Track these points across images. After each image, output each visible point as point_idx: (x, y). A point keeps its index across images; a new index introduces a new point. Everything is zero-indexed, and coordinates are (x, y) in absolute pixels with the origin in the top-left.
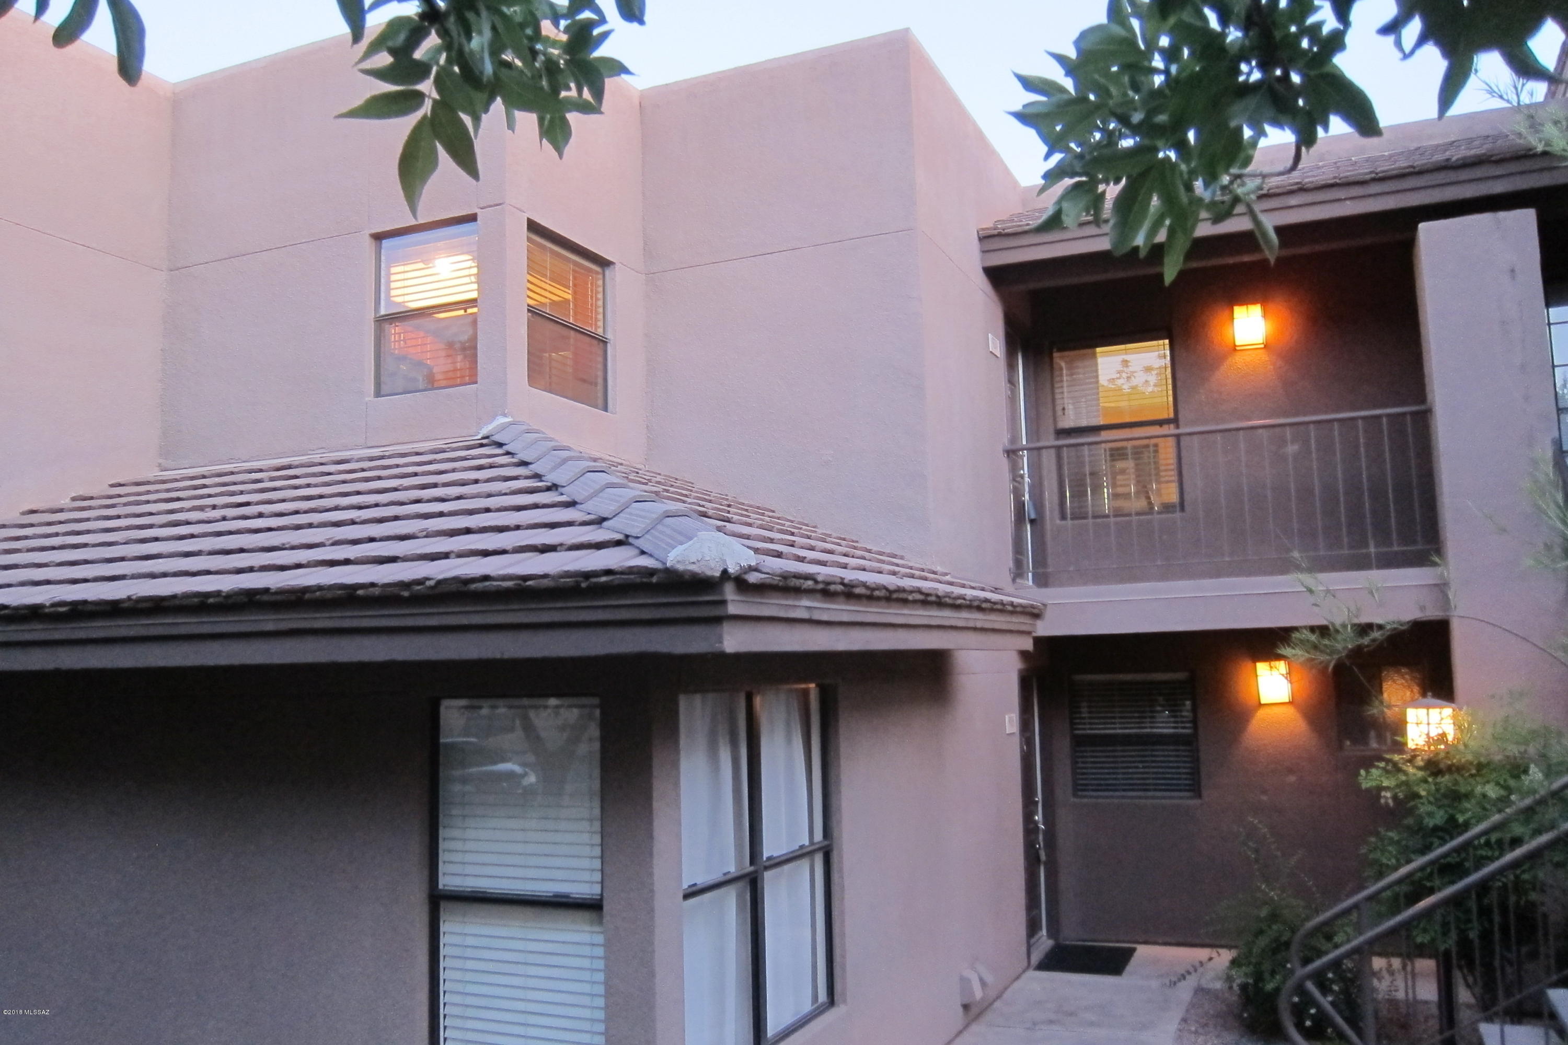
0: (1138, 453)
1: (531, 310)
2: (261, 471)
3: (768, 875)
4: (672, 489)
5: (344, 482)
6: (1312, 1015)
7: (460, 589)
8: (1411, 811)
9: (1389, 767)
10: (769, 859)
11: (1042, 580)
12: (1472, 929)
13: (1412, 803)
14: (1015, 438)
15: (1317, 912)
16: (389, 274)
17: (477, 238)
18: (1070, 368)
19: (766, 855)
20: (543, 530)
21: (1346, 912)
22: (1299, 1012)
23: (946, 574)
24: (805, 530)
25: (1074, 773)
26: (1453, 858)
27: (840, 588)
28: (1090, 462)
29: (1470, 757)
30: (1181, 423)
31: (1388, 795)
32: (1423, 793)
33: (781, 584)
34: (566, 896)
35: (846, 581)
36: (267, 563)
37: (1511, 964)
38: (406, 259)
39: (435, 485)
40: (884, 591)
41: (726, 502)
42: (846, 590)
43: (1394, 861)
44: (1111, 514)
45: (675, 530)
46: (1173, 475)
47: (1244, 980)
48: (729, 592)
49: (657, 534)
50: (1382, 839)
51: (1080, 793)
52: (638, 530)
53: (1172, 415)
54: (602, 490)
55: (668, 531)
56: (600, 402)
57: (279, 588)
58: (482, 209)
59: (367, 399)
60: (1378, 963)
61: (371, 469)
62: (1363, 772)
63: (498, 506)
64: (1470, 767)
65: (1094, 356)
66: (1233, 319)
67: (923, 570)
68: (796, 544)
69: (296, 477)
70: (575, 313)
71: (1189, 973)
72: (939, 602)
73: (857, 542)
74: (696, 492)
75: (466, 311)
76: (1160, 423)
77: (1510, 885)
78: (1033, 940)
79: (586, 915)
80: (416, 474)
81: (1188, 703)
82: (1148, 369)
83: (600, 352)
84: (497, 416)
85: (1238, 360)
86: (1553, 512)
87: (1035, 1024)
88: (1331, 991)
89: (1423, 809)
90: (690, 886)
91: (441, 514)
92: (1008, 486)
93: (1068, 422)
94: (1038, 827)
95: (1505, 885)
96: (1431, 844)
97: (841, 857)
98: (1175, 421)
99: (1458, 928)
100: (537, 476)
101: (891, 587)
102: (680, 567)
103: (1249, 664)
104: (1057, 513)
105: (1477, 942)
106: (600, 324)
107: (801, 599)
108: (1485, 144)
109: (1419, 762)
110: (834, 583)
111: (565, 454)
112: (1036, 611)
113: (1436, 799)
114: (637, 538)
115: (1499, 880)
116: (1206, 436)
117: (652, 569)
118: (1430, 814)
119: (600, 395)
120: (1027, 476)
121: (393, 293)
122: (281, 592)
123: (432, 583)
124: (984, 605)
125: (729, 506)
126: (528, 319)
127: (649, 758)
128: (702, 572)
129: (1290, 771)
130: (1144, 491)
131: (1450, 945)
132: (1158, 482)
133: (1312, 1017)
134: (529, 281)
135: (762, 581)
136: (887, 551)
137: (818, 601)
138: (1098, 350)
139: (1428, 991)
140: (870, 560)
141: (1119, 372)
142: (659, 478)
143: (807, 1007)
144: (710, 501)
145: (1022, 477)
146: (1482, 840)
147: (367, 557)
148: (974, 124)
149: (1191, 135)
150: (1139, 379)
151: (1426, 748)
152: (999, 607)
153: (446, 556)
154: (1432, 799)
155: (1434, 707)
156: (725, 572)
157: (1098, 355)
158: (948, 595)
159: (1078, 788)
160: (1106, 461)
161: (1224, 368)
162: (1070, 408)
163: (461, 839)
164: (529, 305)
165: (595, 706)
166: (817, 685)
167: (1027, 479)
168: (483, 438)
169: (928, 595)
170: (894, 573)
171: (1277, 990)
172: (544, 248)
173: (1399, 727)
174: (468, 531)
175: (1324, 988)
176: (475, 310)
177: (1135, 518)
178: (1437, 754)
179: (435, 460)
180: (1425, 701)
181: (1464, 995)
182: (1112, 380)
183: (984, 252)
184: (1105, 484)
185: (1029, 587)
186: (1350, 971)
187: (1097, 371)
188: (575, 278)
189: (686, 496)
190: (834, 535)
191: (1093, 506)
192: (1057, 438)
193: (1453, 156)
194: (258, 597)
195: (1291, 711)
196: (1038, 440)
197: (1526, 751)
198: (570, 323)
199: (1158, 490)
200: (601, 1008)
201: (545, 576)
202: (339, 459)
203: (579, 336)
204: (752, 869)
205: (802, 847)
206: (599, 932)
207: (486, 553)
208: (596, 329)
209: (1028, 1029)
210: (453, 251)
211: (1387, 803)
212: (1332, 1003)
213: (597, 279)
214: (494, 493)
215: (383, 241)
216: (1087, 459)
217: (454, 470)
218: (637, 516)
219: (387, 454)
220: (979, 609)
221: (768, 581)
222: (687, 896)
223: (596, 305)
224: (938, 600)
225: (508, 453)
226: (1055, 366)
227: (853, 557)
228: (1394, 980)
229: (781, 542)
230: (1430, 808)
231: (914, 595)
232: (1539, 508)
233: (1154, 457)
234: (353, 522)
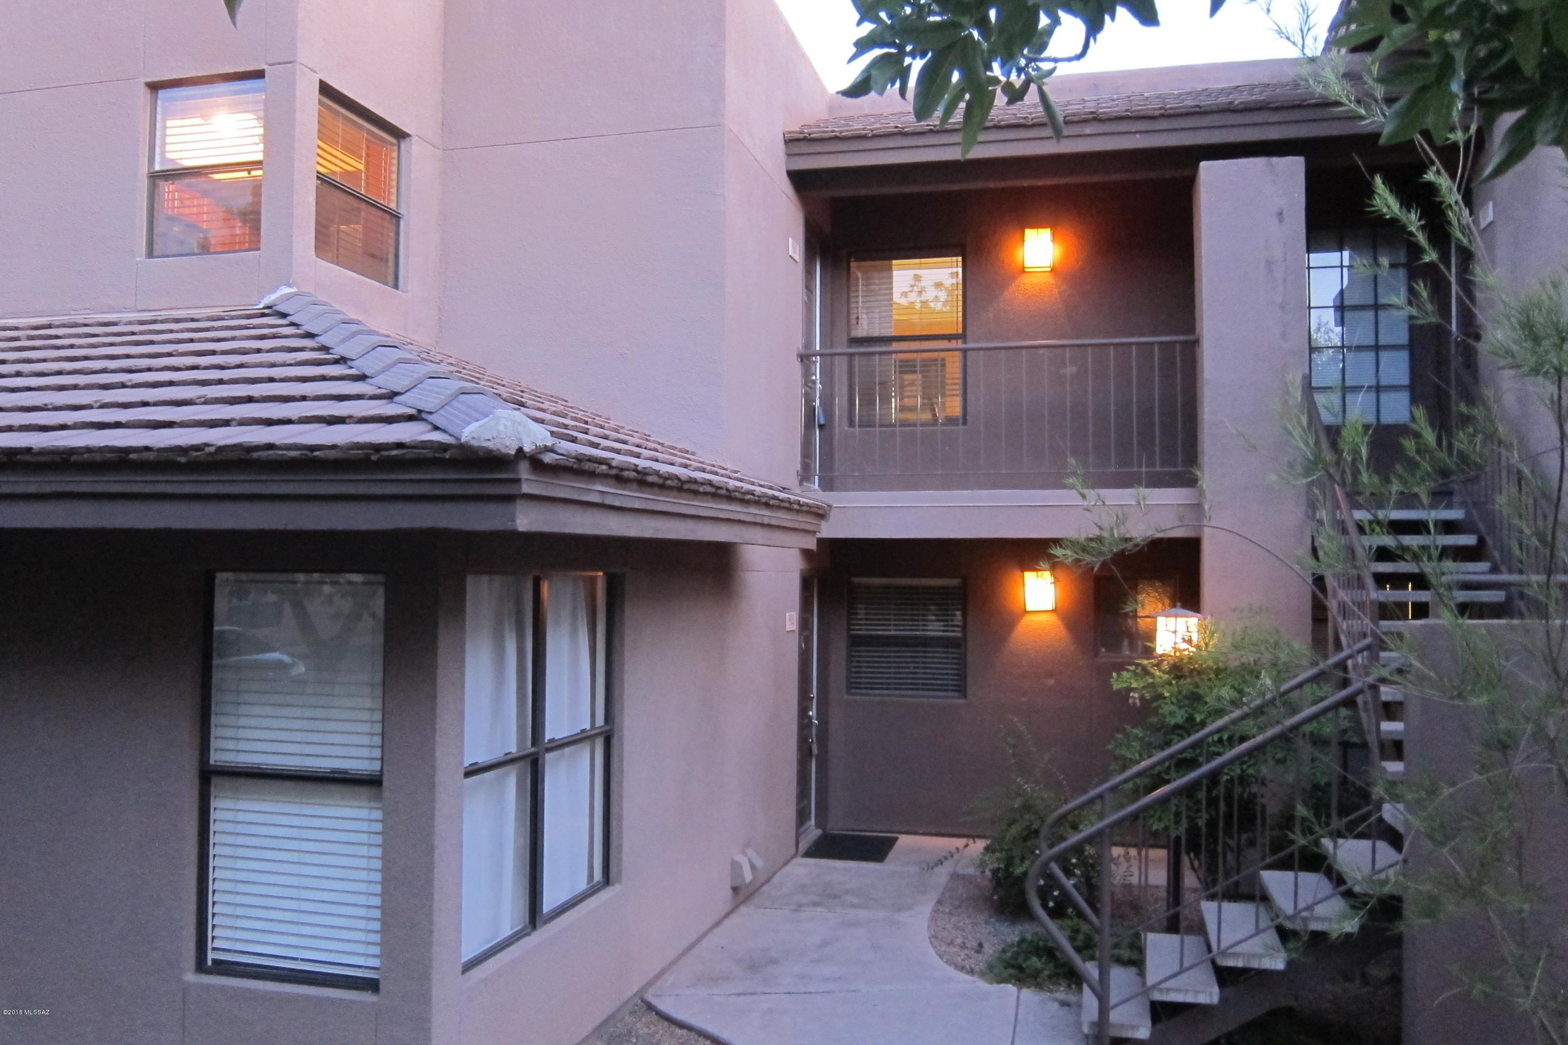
0: (926, 364)
1: (320, 177)
2: (17, 329)
3: (549, 756)
4: (464, 371)
5: (111, 345)
6: (1055, 897)
7: (242, 457)
8: (1155, 711)
9: (1138, 671)
10: (551, 741)
11: (828, 485)
12: (1201, 817)
13: (1155, 704)
14: (809, 343)
15: (1066, 802)
16: (165, 127)
17: (264, 97)
18: (867, 278)
19: (548, 736)
20: (331, 402)
21: (1091, 802)
22: (1044, 895)
23: (736, 472)
24: (598, 420)
25: (849, 670)
26: (1190, 753)
27: (633, 474)
28: (880, 371)
29: (1210, 663)
30: (968, 338)
31: (1136, 695)
32: (1167, 694)
33: (575, 466)
34: (345, 772)
35: (639, 468)
36: (27, 423)
37: (1232, 850)
38: (184, 114)
39: (213, 353)
40: (676, 481)
41: (519, 388)
42: (639, 477)
43: (1137, 756)
44: (898, 423)
45: (470, 407)
46: (959, 391)
47: (996, 865)
48: (524, 471)
49: (451, 410)
50: (1127, 736)
51: (854, 691)
52: (432, 405)
53: (960, 331)
54: (394, 364)
55: (463, 408)
56: (391, 278)
57: (42, 448)
58: (270, 65)
59: (138, 259)
60: (1117, 851)
61: (141, 333)
62: (1114, 674)
63: (282, 376)
64: (1210, 671)
65: (890, 269)
66: (1024, 241)
67: (714, 466)
68: (590, 432)
69: (57, 337)
70: (367, 184)
71: (946, 858)
72: (730, 496)
73: (649, 436)
74: (489, 376)
75: (249, 173)
76: (949, 337)
77: (1236, 779)
78: (802, 829)
79: (364, 791)
80: (192, 341)
81: (958, 613)
82: (938, 285)
83: (393, 228)
84: (281, 285)
85: (1027, 280)
86: (1297, 433)
87: (800, 906)
88: (1074, 875)
89: (1167, 708)
90: (471, 765)
91: (220, 382)
92: (799, 391)
93: (862, 330)
94: (812, 723)
95: (1231, 781)
96: (1171, 740)
97: (621, 744)
98: (963, 337)
99: (1188, 817)
100: (325, 349)
101: (684, 478)
102: (475, 443)
103: (1018, 573)
104: (845, 420)
105: (1204, 830)
106: (394, 198)
107: (594, 484)
108: (1265, 91)
109: (1165, 666)
110: (628, 470)
111: (354, 328)
112: (821, 512)
113: (1178, 700)
114: (431, 413)
115: (1227, 774)
116: (992, 352)
117: (446, 444)
118: (1172, 714)
119: (391, 271)
120: (818, 381)
121: (168, 148)
122: (43, 452)
123: (212, 449)
124: (771, 502)
125: (522, 392)
126: (317, 187)
127: (434, 638)
128: (498, 450)
129: (1050, 674)
130: (930, 406)
131: (1181, 833)
132: (944, 396)
133: (1055, 899)
134: (319, 147)
135: (557, 462)
136: (679, 446)
137: (611, 487)
138: (894, 262)
139: (1159, 877)
140: (662, 453)
141: (912, 286)
142: (451, 360)
143: (582, 885)
144: (503, 386)
145: (814, 382)
146: (1216, 737)
147: (140, 420)
148: (787, 26)
149: (993, 14)
150: (930, 294)
151: (1172, 654)
152: (787, 505)
153: (226, 423)
154: (1174, 700)
155: (1182, 616)
156: (520, 450)
157: (894, 267)
158: (737, 490)
159: (852, 686)
160: (895, 372)
161: (1012, 288)
162: (864, 321)
163: (235, 715)
164: (318, 172)
165: (379, 583)
166: (604, 574)
167: (819, 386)
168: (265, 308)
169: (718, 488)
170: (686, 466)
171: (1025, 874)
172: (337, 113)
173: (1150, 636)
174: (250, 400)
175: (1068, 873)
176: (260, 173)
177: (919, 428)
178: (1181, 659)
179: (213, 327)
180: (1174, 611)
181: (1190, 880)
182: (905, 294)
183: (788, 155)
184: (893, 394)
185: (815, 491)
186: (1092, 857)
187: (891, 283)
188: (368, 147)
189: (479, 378)
190: (627, 427)
191: (880, 415)
192: (849, 347)
193: (1236, 100)
194: (18, 457)
195: (1053, 618)
196: (831, 347)
197: (1259, 658)
198: (361, 194)
199: (943, 403)
200: (379, 883)
201: (334, 447)
202: (106, 321)
203: (371, 209)
204: (533, 750)
205: (583, 731)
206: (376, 808)
207: (269, 422)
208: (388, 203)
209: (795, 910)
210: (237, 108)
211: (1134, 704)
212: (1075, 886)
213: (391, 151)
214: (278, 363)
215: (160, 92)
216: (877, 369)
217: (233, 339)
218: (431, 391)
219: (159, 318)
220: (767, 505)
221: (562, 463)
222: (469, 774)
223: (390, 177)
224: (728, 494)
225: (292, 324)
226: (852, 276)
227: (646, 448)
228: (1130, 866)
229: (575, 428)
230: (1173, 708)
231: (705, 487)
232: (1286, 429)
233: (941, 371)
234: (123, 386)
